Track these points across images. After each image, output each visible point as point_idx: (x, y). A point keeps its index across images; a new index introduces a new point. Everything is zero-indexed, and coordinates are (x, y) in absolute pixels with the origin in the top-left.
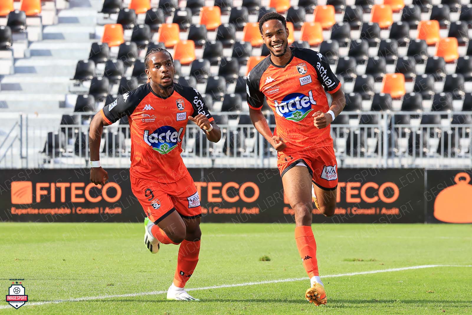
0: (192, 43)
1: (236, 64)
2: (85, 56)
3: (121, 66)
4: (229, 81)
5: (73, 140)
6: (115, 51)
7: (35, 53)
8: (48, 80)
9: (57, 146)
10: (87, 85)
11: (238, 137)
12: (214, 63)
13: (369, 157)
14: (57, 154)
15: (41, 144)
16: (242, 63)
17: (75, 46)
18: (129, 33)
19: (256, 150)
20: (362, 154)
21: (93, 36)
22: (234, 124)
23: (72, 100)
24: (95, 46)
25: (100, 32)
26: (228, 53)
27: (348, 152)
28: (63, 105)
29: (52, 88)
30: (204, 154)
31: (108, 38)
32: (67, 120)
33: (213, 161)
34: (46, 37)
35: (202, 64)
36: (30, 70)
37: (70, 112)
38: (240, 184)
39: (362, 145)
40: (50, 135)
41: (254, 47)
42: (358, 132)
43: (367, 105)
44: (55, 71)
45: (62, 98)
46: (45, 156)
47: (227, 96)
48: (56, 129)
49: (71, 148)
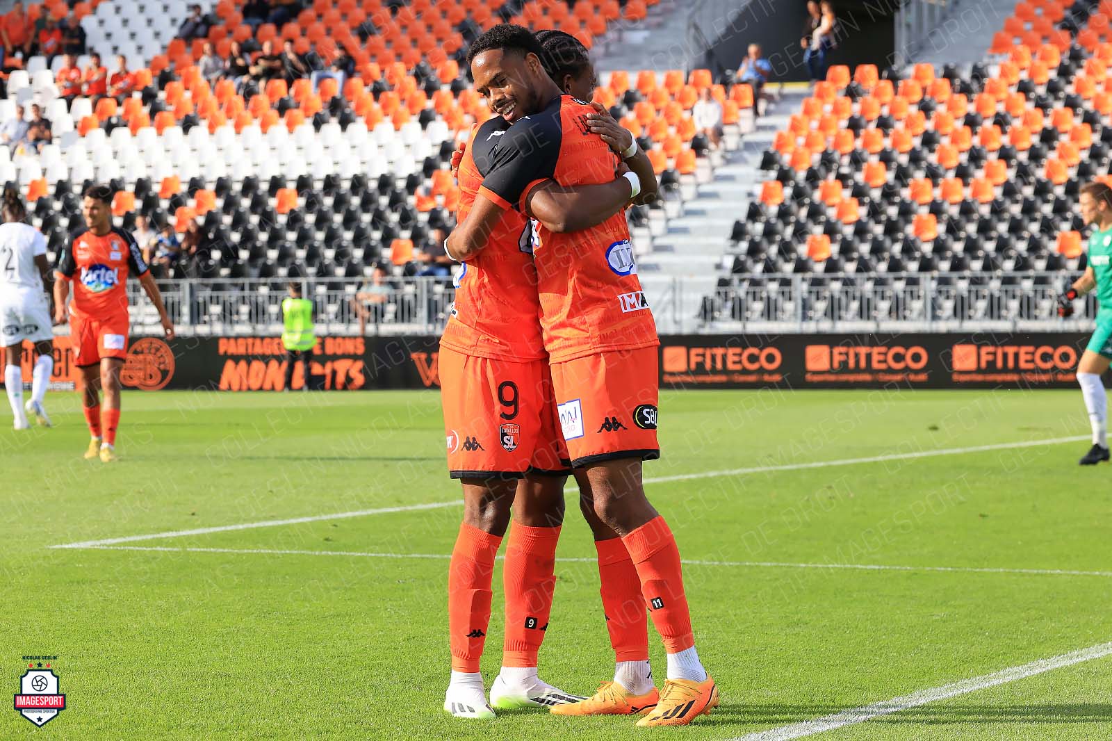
0: (855, 201)
1: (901, 223)
2: (742, 215)
3: (780, 226)
4: (895, 241)
5: (730, 304)
6: (773, 210)
7: (689, 213)
8: (703, 241)
9: (712, 310)
10: (744, 246)
11: (904, 299)
12: (878, 222)
13: (1044, 320)
14: (713, 319)
15: (696, 308)
16: (908, 221)
17: (732, 204)
18: (788, 191)
19: (922, 314)
20: (1036, 317)
21: (750, 195)
22: (899, 286)
23: (729, 262)
24: (752, 204)
25: (758, 190)
26: (893, 211)
27: (1021, 315)
28: (719, 267)
29: (707, 250)
30: (869, 318)
31: (766, 196)
32: (723, 283)
33: (878, 326)
34: (700, 196)
35: (866, 223)
36: (684, 231)
37: (726, 274)
38: (907, 348)
39: (1036, 307)
40: (705, 299)
41: (921, 205)
42: (1031, 294)
43: (1040, 265)
44: (711, 231)
45: (716, 260)
46: (699, 321)
47: (892, 258)
48: (711, 292)
49: (727, 312)
